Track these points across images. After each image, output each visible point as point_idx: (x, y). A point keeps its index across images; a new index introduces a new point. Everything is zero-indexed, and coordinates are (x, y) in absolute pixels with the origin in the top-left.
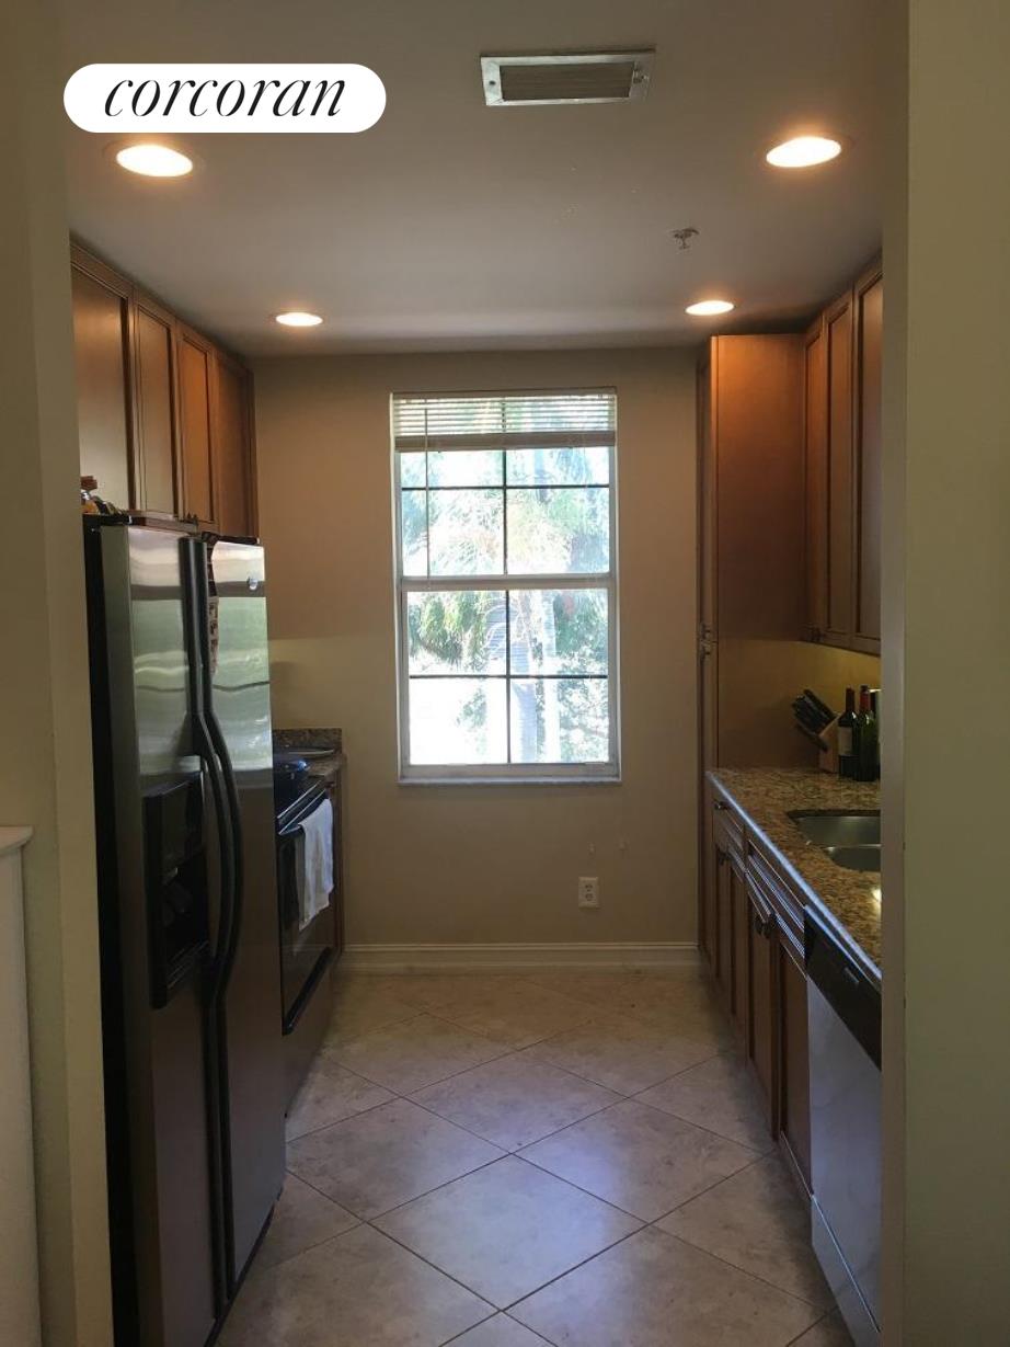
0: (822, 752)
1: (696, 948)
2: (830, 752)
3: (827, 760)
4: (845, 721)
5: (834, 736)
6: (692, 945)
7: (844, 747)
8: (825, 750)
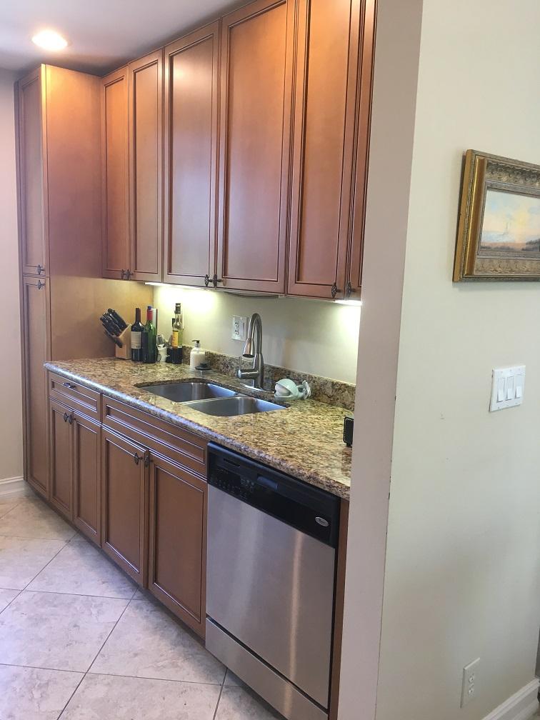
0: (117, 346)
1: (23, 479)
2: (125, 347)
3: (122, 352)
4: (136, 328)
5: (128, 338)
6: (20, 478)
7: (135, 344)
8: (121, 346)
